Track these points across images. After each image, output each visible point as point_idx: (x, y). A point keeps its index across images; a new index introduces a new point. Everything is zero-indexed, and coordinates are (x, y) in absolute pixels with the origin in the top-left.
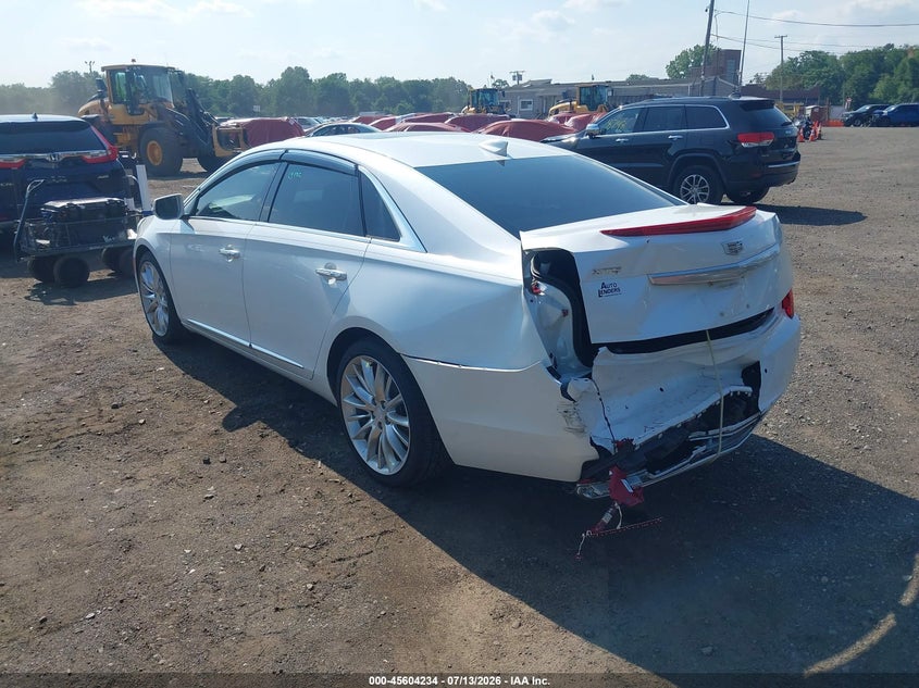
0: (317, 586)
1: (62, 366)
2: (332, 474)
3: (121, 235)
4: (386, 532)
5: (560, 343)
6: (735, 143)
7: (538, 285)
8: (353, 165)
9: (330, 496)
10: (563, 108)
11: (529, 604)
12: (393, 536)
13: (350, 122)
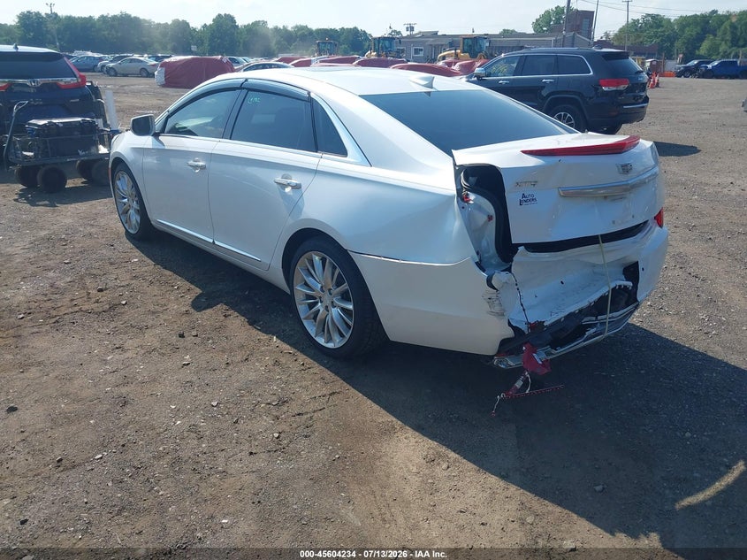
0: (282, 435)
1: (51, 257)
2: (286, 347)
3: (93, 150)
4: (334, 393)
5: (484, 243)
6: (597, 87)
7: (467, 194)
8: (306, 93)
9: (286, 364)
10: (449, 55)
11: (454, 451)
12: (340, 396)
13: (272, 62)
